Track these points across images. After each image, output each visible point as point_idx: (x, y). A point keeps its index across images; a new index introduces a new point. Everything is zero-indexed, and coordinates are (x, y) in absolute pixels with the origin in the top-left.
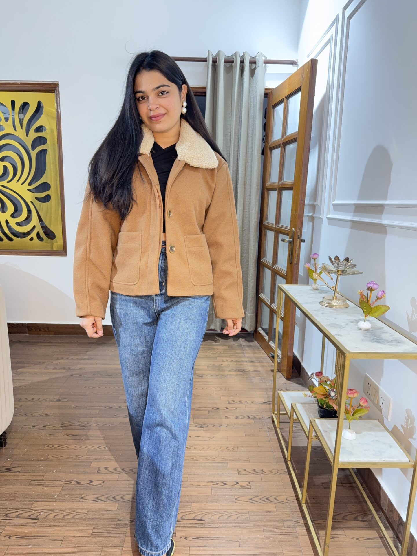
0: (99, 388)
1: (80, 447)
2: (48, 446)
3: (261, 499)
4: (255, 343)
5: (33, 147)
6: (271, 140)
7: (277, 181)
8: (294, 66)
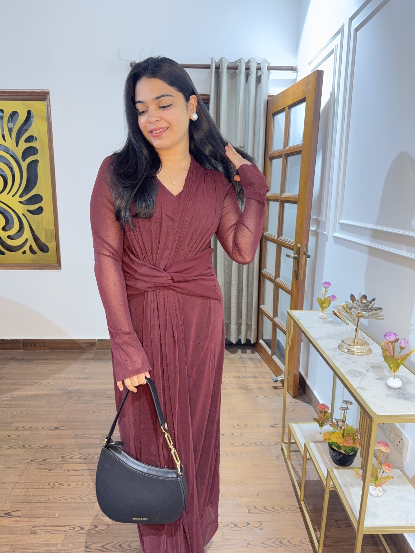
0: (99, 412)
1: (82, 485)
2: (49, 484)
3: (274, 543)
4: (257, 355)
5: (24, 158)
6: (271, 149)
7: (278, 192)
8: (293, 72)
